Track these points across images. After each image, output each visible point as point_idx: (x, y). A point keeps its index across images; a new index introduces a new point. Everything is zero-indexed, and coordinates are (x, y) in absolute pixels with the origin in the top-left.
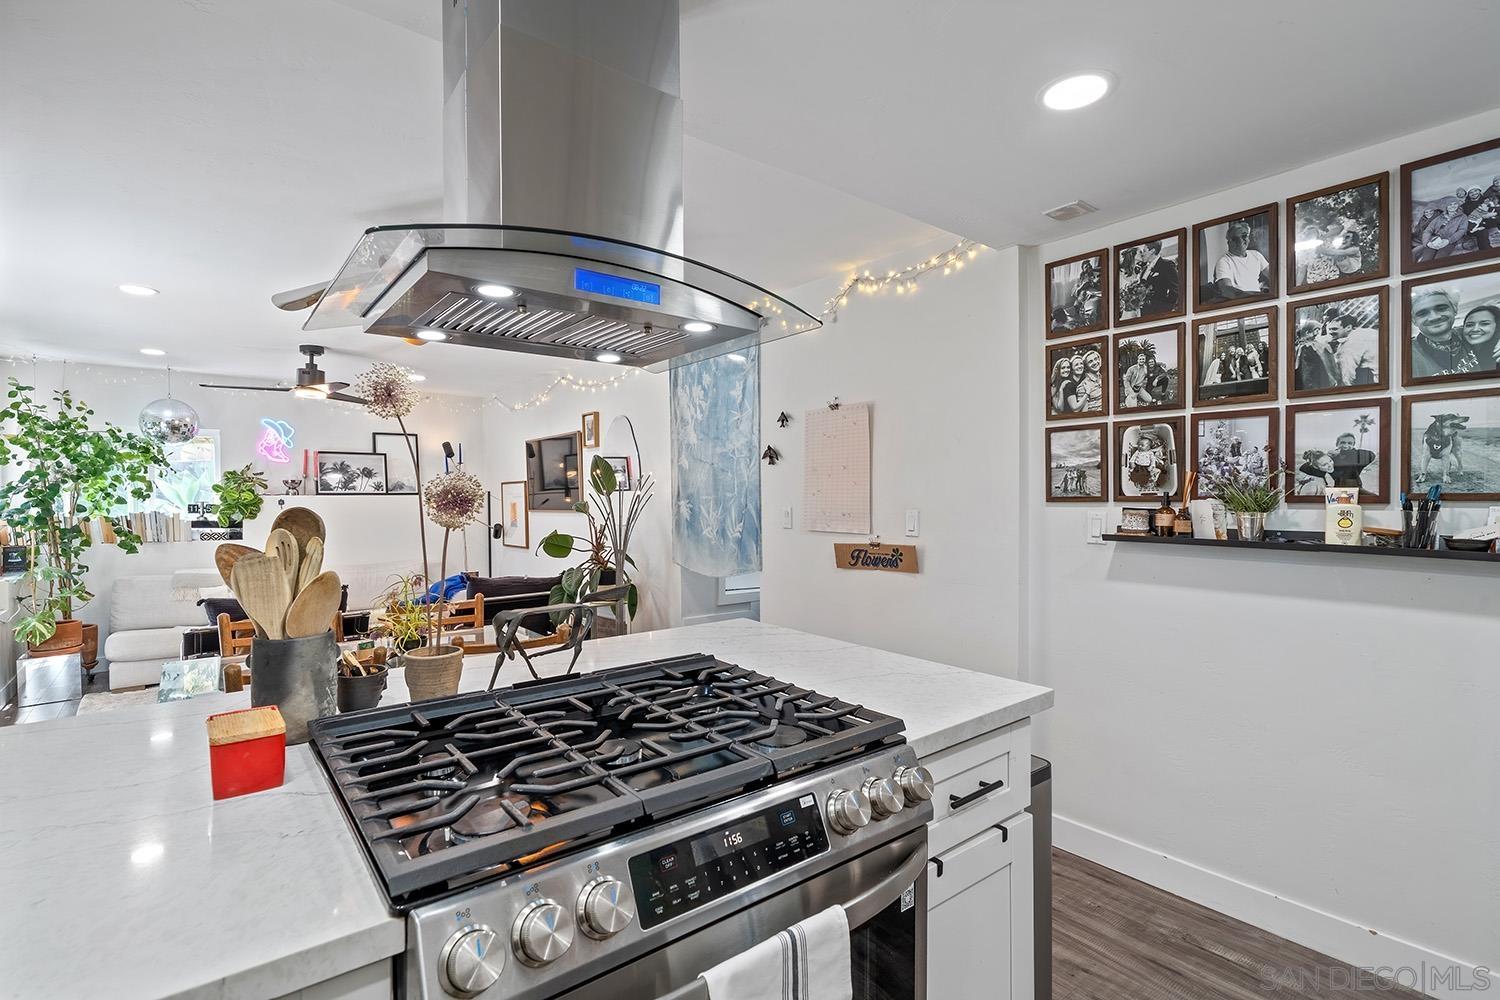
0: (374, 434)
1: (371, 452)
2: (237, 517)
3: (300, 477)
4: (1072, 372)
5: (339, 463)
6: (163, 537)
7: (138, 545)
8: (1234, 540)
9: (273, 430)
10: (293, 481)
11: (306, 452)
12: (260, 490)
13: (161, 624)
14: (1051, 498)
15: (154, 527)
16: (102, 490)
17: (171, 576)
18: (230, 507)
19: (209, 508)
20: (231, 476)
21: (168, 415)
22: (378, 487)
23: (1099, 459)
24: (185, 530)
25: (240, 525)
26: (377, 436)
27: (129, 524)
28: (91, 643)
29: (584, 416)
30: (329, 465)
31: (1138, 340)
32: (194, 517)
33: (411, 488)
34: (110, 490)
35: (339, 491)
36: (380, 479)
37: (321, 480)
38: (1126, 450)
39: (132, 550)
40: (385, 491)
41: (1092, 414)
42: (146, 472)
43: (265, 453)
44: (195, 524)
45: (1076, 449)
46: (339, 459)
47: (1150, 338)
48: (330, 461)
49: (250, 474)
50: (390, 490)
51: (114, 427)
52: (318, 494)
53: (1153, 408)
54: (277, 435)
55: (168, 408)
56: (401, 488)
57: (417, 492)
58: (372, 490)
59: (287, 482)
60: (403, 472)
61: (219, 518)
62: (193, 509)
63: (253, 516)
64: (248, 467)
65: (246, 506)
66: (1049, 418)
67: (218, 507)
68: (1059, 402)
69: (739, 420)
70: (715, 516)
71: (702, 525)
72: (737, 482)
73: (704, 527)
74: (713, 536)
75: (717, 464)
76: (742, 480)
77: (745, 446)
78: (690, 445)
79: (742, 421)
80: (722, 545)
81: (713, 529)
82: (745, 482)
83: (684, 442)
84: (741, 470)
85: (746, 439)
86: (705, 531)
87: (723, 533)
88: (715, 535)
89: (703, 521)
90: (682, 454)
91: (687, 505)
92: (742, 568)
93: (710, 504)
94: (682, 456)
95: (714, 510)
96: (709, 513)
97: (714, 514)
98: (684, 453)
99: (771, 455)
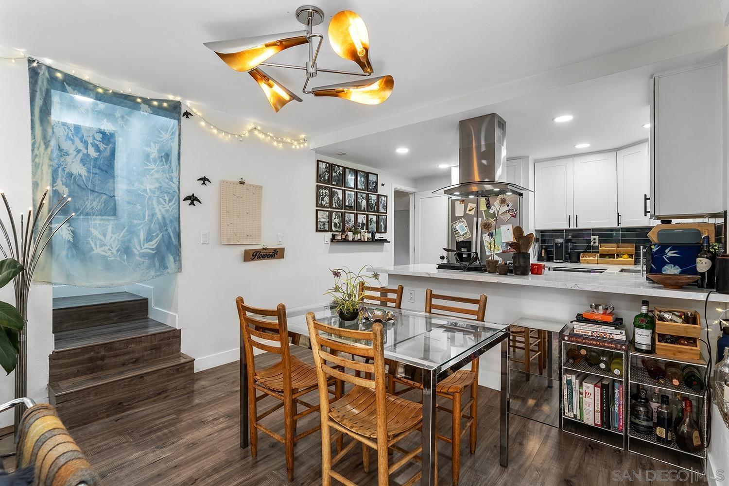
4: (323, 194)
8: (353, 241)
14: (317, 230)
23: (328, 220)
31: (336, 190)
38: (333, 219)
41: (327, 207)
45: (323, 216)
47: (338, 191)
53: (338, 208)
66: (317, 206)
68: (320, 202)
69: (154, 170)
70: (115, 238)
71: (93, 246)
72: (148, 213)
73: (96, 248)
74: (112, 253)
75: (121, 197)
76: (153, 212)
77: (158, 189)
78: (72, 174)
79: (157, 172)
80: (124, 260)
81: (112, 248)
82: (156, 213)
83: (63, 170)
84: (153, 205)
85: (160, 185)
86: (97, 251)
87: (126, 250)
88: (115, 253)
89: (96, 242)
90: (59, 180)
91: (68, 228)
92: (158, 273)
93: (107, 228)
94: (59, 182)
95: (113, 233)
96: (105, 235)
97: (114, 236)
98: (62, 181)
99: (192, 199)
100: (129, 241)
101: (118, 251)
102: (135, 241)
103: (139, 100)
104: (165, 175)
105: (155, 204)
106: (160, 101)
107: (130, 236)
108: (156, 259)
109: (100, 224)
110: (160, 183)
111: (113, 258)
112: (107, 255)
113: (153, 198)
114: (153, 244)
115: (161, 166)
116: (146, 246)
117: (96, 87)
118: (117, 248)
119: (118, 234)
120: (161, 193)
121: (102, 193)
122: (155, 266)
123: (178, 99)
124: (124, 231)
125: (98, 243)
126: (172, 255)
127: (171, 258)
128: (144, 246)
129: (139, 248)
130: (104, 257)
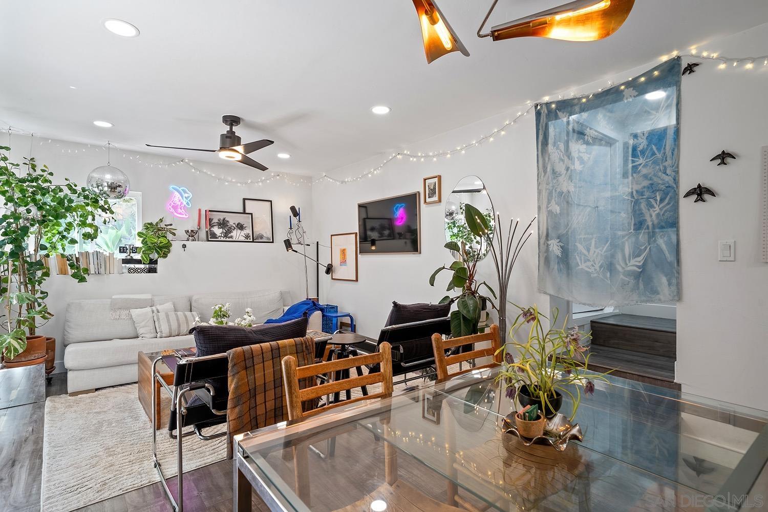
0: (244, 200)
1: (242, 212)
2: (154, 256)
3: (195, 228)
5: (222, 219)
6: (102, 270)
7: (86, 276)
9: (178, 193)
10: (192, 231)
11: (200, 210)
12: (170, 237)
13: (102, 338)
15: (96, 263)
16: (59, 233)
17: (110, 300)
18: (150, 248)
19: (135, 250)
20: (148, 226)
21: (108, 178)
22: (247, 237)
24: (117, 266)
25: (156, 262)
26: (247, 202)
27: (77, 259)
28: (51, 353)
29: (425, 180)
30: (215, 221)
32: (124, 256)
33: (268, 238)
34: (65, 233)
35: (222, 239)
36: (248, 231)
37: (210, 231)
39: (82, 280)
40: (251, 240)
42: (94, 219)
43: (172, 210)
44: (125, 261)
46: (221, 216)
48: (216, 218)
49: (162, 225)
50: (254, 239)
51: (71, 182)
52: (208, 241)
54: (180, 197)
55: (108, 174)
56: (262, 238)
57: (271, 241)
58: (243, 239)
59: (188, 231)
60: (262, 227)
61: (142, 257)
62: (122, 250)
63: (165, 256)
64: (161, 220)
65: (161, 248)
67: (141, 248)
69: (642, 165)
70: (598, 253)
71: (579, 261)
72: (635, 220)
73: (581, 263)
74: (595, 270)
75: (604, 206)
76: (641, 219)
77: (649, 188)
78: (563, 193)
79: (645, 166)
80: (607, 278)
81: (595, 264)
82: (646, 220)
83: (556, 191)
84: (640, 210)
85: (650, 182)
86: (582, 266)
87: (610, 267)
88: (598, 269)
89: (580, 257)
90: (553, 200)
91: (558, 244)
92: (643, 298)
93: (591, 242)
94: (553, 202)
95: (596, 247)
96: (588, 250)
97: (597, 251)
98: (555, 200)
99: (700, 193)
100: (613, 256)
101: (601, 267)
102: (619, 256)
103: (623, 87)
104: (658, 167)
105: (644, 209)
106: (648, 74)
107: (613, 250)
108: (641, 279)
109: (584, 238)
110: (651, 179)
111: (596, 275)
112: (590, 271)
113: (641, 201)
114: (639, 260)
115: (651, 157)
116: (633, 262)
117: (580, 99)
118: (600, 264)
119: (601, 248)
120: (653, 192)
121: (586, 206)
122: (638, 289)
123: (675, 54)
124: (607, 245)
125: (583, 258)
126: (666, 276)
127: (664, 280)
128: (630, 262)
129: (623, 265)
130: (588, 273)
